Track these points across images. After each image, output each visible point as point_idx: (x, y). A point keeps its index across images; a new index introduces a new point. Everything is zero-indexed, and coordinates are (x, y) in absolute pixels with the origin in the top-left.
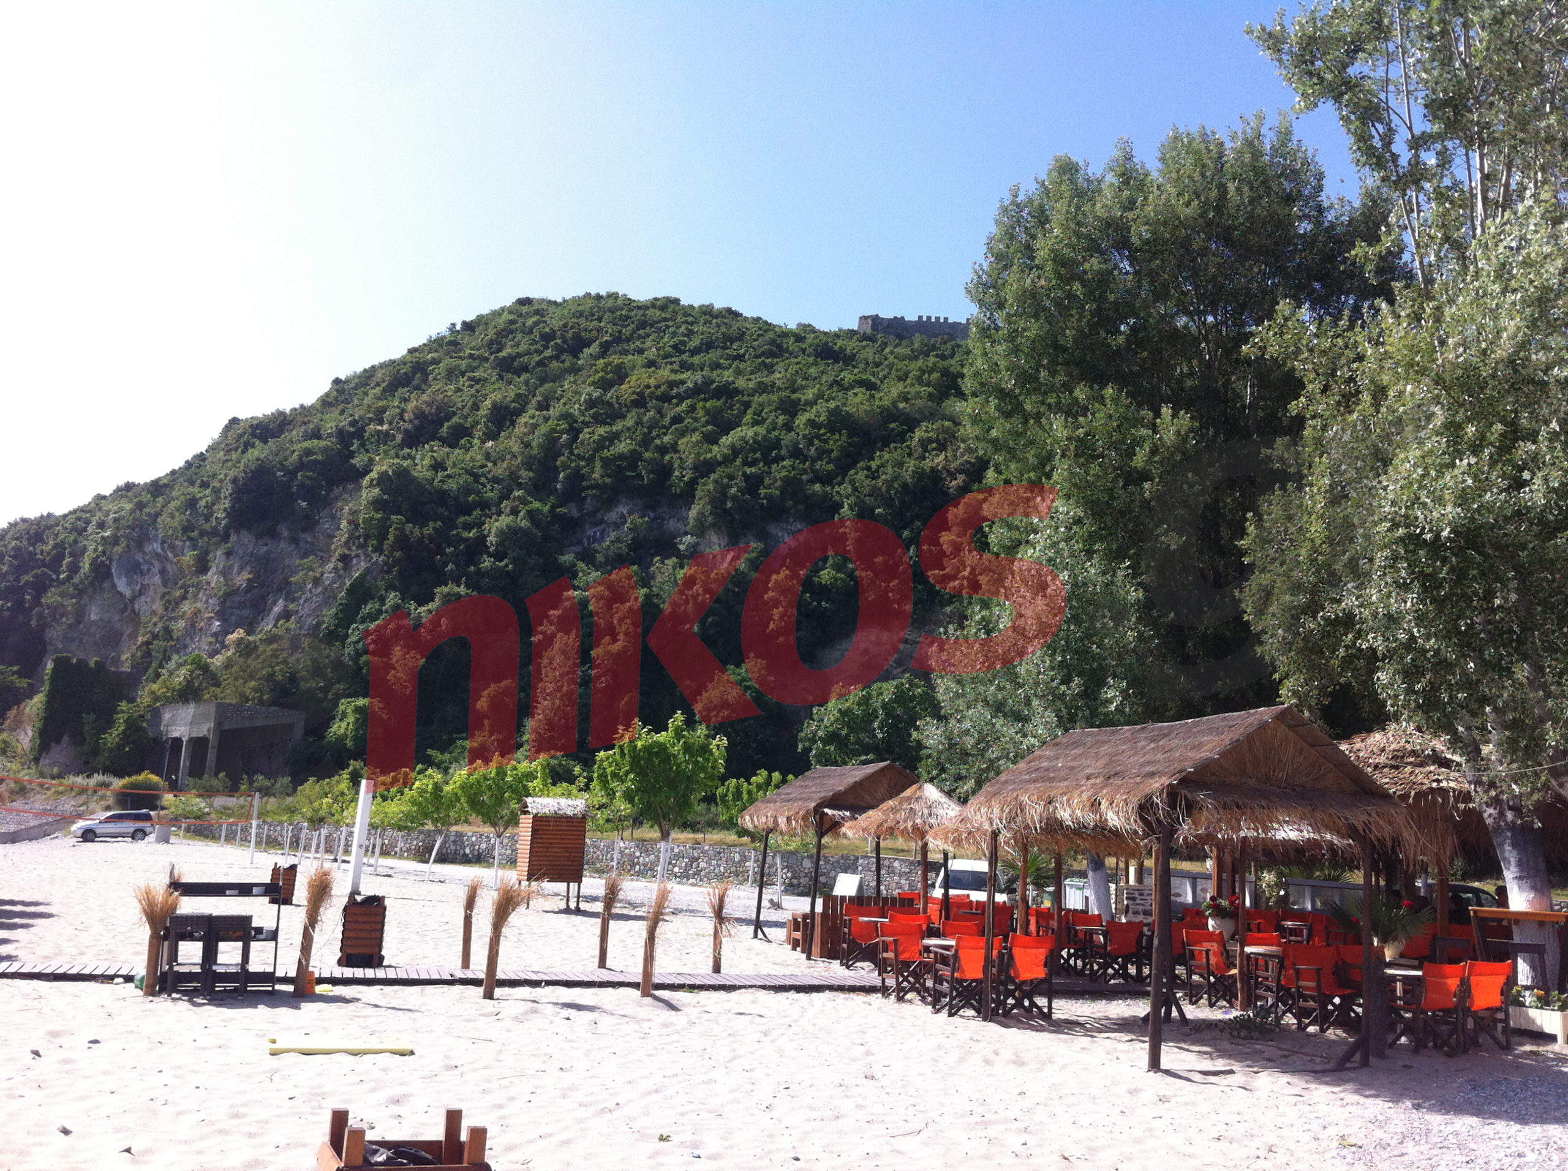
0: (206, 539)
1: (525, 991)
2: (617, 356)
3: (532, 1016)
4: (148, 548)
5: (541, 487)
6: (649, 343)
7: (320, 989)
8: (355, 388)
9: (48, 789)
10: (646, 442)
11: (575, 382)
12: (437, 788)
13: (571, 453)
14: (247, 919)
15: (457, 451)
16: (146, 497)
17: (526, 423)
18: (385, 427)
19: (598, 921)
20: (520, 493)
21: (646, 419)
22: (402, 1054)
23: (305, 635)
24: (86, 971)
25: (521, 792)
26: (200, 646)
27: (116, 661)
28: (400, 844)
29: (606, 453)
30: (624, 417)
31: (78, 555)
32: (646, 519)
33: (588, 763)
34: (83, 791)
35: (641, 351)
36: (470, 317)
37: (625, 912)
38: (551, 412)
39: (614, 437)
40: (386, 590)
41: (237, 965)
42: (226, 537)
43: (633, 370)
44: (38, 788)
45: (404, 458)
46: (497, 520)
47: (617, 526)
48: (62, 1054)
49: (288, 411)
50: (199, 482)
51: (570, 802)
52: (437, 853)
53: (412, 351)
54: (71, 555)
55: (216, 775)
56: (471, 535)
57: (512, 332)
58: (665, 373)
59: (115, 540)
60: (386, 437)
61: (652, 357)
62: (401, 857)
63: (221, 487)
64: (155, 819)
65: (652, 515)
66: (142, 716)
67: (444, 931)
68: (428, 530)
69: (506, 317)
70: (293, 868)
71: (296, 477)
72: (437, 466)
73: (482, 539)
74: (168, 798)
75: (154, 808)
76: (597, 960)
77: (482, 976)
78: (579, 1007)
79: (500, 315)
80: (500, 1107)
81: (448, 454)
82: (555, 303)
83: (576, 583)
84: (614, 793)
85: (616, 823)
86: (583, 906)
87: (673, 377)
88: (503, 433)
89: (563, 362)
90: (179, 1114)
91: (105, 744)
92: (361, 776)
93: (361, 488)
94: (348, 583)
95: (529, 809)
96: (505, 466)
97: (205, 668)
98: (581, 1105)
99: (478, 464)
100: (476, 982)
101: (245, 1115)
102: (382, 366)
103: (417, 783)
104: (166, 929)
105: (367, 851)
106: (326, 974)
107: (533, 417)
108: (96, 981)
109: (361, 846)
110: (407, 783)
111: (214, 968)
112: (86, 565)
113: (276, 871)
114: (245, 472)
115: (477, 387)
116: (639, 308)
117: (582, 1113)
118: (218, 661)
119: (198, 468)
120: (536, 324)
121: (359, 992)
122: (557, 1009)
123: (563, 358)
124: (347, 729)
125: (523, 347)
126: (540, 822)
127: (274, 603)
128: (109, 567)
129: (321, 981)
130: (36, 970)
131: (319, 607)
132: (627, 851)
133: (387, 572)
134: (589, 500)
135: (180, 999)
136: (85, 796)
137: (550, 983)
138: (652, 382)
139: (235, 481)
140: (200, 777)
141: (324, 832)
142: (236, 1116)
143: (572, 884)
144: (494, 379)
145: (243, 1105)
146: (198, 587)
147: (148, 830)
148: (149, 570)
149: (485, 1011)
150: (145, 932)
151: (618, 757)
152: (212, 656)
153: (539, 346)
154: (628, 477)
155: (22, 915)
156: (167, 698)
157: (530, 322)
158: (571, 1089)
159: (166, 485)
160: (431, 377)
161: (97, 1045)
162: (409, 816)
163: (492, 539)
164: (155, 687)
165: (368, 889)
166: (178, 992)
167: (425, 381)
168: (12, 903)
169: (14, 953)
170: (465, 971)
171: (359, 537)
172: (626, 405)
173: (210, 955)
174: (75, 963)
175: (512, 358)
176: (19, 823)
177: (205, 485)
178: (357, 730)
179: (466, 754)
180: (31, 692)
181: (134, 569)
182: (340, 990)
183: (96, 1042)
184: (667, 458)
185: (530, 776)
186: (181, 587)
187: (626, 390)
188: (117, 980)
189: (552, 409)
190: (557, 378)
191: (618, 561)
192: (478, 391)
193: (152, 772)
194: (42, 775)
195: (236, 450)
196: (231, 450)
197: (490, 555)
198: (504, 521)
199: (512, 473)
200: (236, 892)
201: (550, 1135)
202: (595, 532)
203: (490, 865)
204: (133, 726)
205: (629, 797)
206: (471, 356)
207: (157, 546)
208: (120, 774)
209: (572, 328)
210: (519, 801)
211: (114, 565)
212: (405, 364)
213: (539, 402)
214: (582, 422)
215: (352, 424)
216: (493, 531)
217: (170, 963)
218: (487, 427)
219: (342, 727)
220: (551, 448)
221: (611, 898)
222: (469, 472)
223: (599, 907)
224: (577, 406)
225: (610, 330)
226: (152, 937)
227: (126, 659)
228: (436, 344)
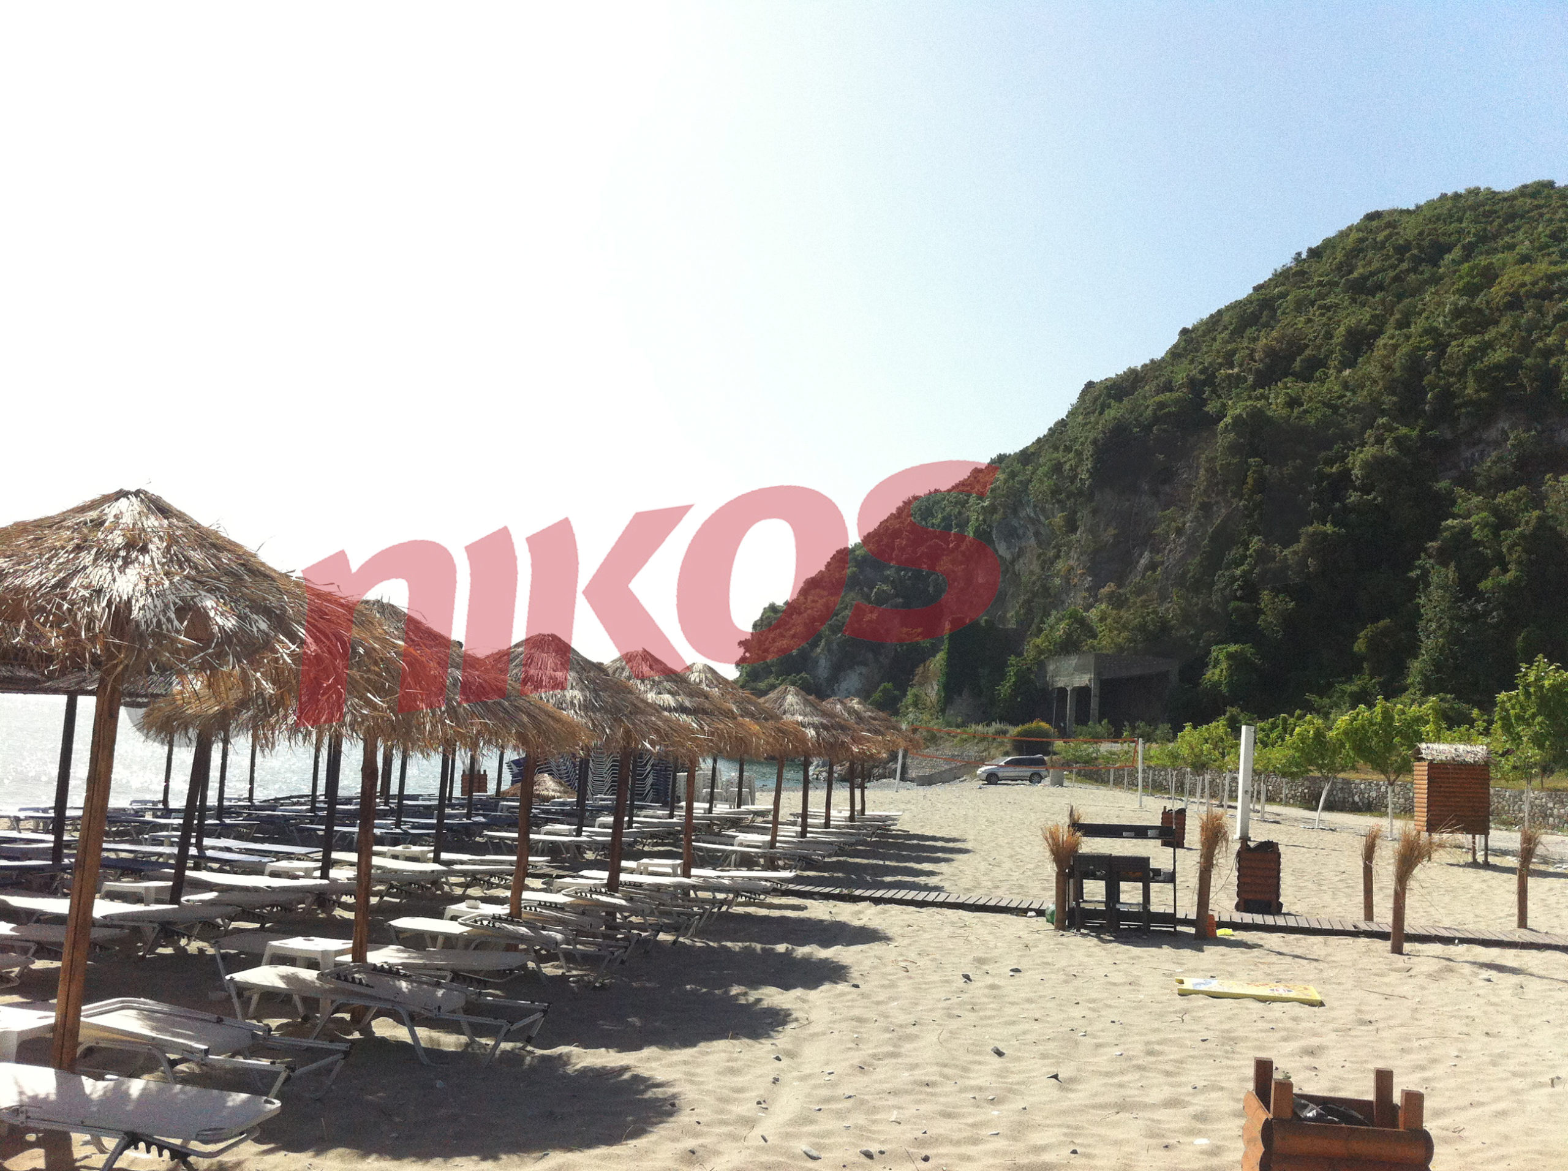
0: (1072, 500)
1: (1437, 948)
2: (1483, 257)
3: (1447, 975)
4: (1022, 514)
5: (1406, 411)
6: (1520, 236)
7: (1221, 932)
8: (1204, 336)
9: (954, 737)
10: (1526, 347)
11: (1436, 293)
12: (1319, 735)
13: (1439, 370)
14: (1146, 860)
15: (1312, 384)
16: (1018, 467)
17: (1385, 345)
18: (1236, 370)
19: (1514, 878)
20: (1384, 420)
21: (1523, 321)
22: (1312, 1004)
23: (1172, 585)
24: (1003, 904)
25: (1412, 737)
26: (1076, 601)
27: (1003, 619)
28: (1285, 791)
29: (1479, 365)
30: (1496, 323)
31: (963, 524)
32: (1533, 433)
33: (1487, 705)
34: (983, 738)
35: (1511, 247)
36: (1316, 243)
37: (1542, 867)
38: (1412, 329)
39: (1486, 347)
40: (1249, 535)
41: (1138, 904)
42: (1090, 497)
43: (1503, 269)
44: (946, 737)
45: (1258, 399)
46: (1361, 452)
47: (1497, 444)
48: (989, 980)
49: (1139, 368)
50: (1062, 447)
51: (1469, 748)
52: (1325, 800)
53: (1257, 289)
54: (957, 525)
55: (1100, 722)
56: (1334, 470)
57: (1361, 250)
58: (1542, 267)
59: (993, 509)
60: (1238, 380)
61: (1525, 251)
62: (1287, 804)
63: (1083, 450)
64: (1049, 764)
65: (1539, 427)
66: (1029, 669)
67: (1340, 881)
68: (1288, 470)
69: (1354, 236)
70: (1182, 812)
71: (1151, 432)
72: (1293, 402)
73: (1346, 474)
74: (1059, 744)
75: (1047, 753)
76: (1516, 918)
77: (1389, 930)
78: (1501, 969)
79: (1348, 235)
80: (1422, 1068)
81: (1303, 389)
82: (1408, 211)
83: (1455, 510)
84: (1520, 737)
85: (1523, 771)
86: (1492, 860)
87: (1553, 269)
88: (1360, 359)
89: (1422, 273)
90: (1098, 1046)
91: (999, 694)
92: (1239, 722)
93: (1215, 435)
94: (1210, 531)
95: (1424, 756)
96: (1365, 393)
97: (1082, 622)
98: (1515, 1074)
99: (1336, 395)
100: (1382, 936)
101: (1159, 1053)
102: (1229, 308)
103: (1297, 729)
104: (1072, 868)
105: (1252, 796)
106: (1225, 918)
107: (1392, 337)
108: (1012, 914)
109: (1246, 792)
110: (1287, 730)
111: (1118, 906)
112: (970, 533)
113: (1166, 814)
114: (1104, 433)
115: (1330, 314)
116: (1505, 199)
117: (1517, 1083)
118: (1093, 614)
119: (1061, 433)
120: (1388, 237)
121: (1261, 939)
122: (1476, 970)
123: (1421, 269)
124: (1220, 675)
125: (1375, 265)
126: (1437, 770)
127: (1141, 555)
128: (990, 533)
129: (1222, 925)
130: (960, 901)
131: (1183, 558)
132: (1537, 802)
133: (1248, 517)
134: (1463, 419)
135: (1088, 935)
136: (985, 743)
137: (1463, 941)
138: (1528, 279)
139: (1095, 442)
140: (1085, 723)
141: (1208, 777)
142: (1150, 1053)
143: (1477, 836)
144: (1346, 303)
145: (1159, 1043)
146: (1069, 545)
147: (1044, 773)
148: (1024, 534)
149: (1395, 966)
150: (1050, 870)
151: (1522, 698)
152: (1087, 610)
153: (1393, 261)
154: (1507, 388)
155: (943, 850)
156: (1050, 651)
157: (1381, 237)
158: (1501, 1056)
159: (1033, 454)
160: (1279, 312)
161: (1017, 974)
162: (1292, 762)
163: (1357, 472)
164: (1038, 641)
165: (1259, 834)
166: (1086, 928)
167: (1273, 316)
168: (934, 838)
169: (941, 884)
170: (1370, 923)
171: (1217, 484)
172: (1498, 309)
173: (1113, 893)
174: (993, 896)
175: (1364, 278)
176: (933, 767)
177: (1068, 449)
178: (1231, 675)
179: (1346, 698)
180: (934, 651)
181: (1011, 534)
182: (1240, 935)
183: (1017, 970)
184: (1553, 361)
185: (1420, 720)
186: (1054, 548)
187: (1497, 292)
188: (1030, 914)
189: (1413, 326)
190: (1418, 290)
191: (1504, 483)
192: (1330, 319)
193: (1043, 720)
194: (949, 724)
195: (1093, 413)
196: (1089, 413)
197: (1355, 489)
198: (1369, 452)
199: (1374, 400)
200: (1133, 834)
201: (1481, 1104)
202: (1473, 454)
203: (1385, 814)
204: (1023, 678)
205: (1538, 741)
206: (1320, 284)
207: (1029, 511)
208: (1015, 723)
209: (1429, 235)
210: (1412, 746)
211: (994, 532)
212: (1251, 303)
213: (1397, 320)
214: (1449, 335)
215: (1201, 372)
216: (1357, 464)
217: (1076, 900)
218: (1343, 355)
219: (1216, 674)
220: (1415, 367)
221: (1527, 853)
222: (1327, 405)
223: (1512, 862)
224: (1441, 319)
225: (1473, 230)
226: (1058, 874)
227: (1012, 617)
228: (1282, 277)
